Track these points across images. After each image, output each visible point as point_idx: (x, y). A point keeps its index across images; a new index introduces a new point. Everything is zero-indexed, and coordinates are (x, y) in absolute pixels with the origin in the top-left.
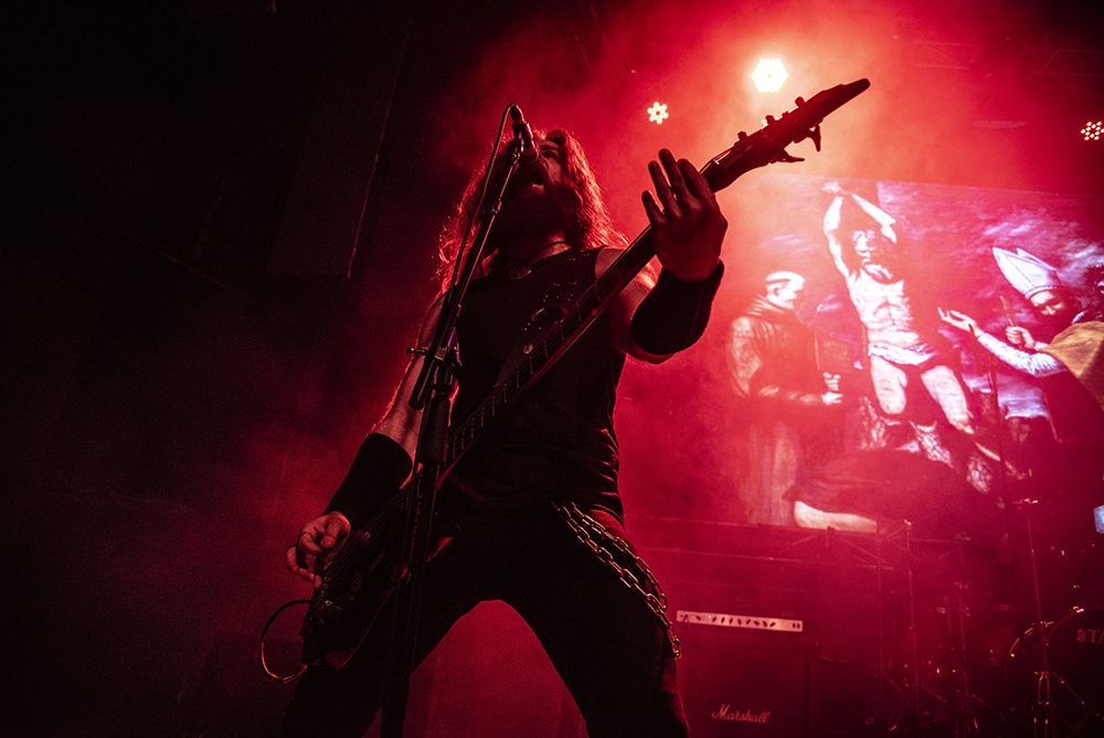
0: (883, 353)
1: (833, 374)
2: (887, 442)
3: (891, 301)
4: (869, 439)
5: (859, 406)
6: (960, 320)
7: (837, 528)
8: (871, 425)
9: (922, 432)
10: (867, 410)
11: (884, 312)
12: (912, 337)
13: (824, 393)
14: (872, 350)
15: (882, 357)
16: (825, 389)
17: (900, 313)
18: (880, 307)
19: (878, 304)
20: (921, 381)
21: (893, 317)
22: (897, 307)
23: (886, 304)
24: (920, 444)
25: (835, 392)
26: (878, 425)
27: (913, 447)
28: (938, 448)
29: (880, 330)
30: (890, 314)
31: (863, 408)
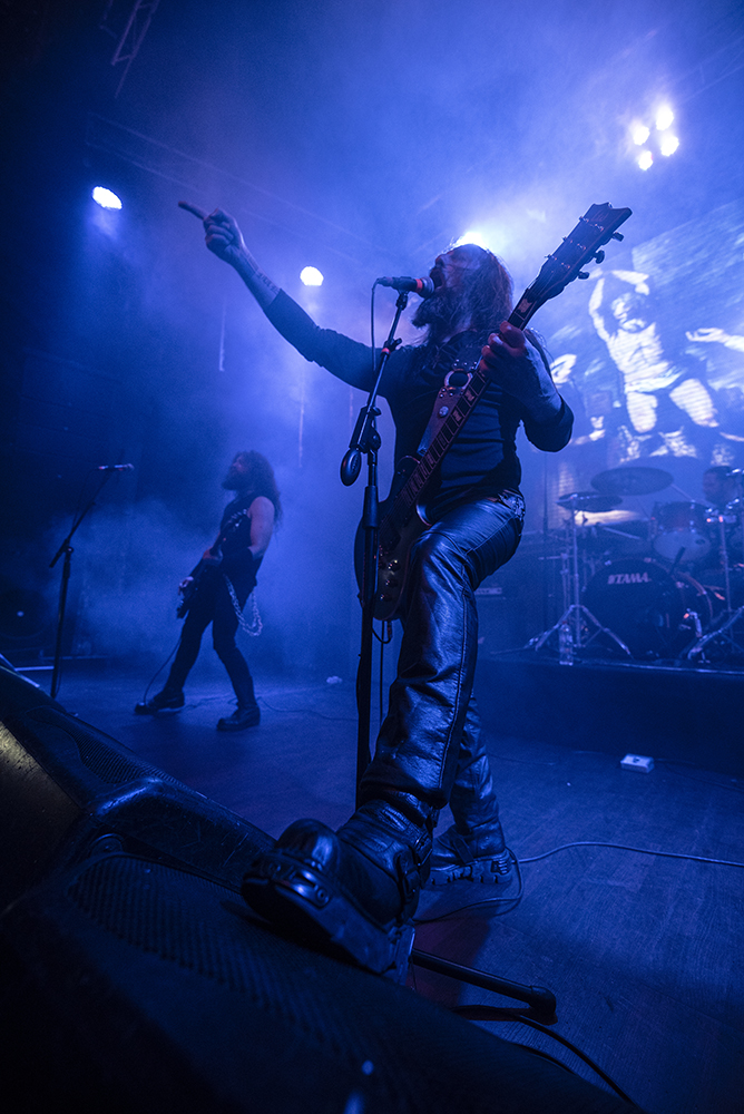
0: (637, 388)
1: (597, 417)
2: (641, 454)
3: (644, 344)
4: (626, 454)
5: (618, 433)
6: (707, 334)
7: (604, 522)
8: (628, 445)
9: (670, 438)
10: (624, 435)
11: (638, 355)
12: (664, 365)
13: (592, 432)
14: (628, 389)
15: (636, 391)
16: (592, 429)
17: (652, 351)
18: (635, 352)
19: (632, 353)
20: (670, 400)
21: (646, 357)
22: (649, 347)
23: (640, 348)
24: (668, 448)
25: (599, 429)
26: (633, 444)
27: (662, 452)
28: (685, 447)
29: (635, 371)
30: (643, 356)
31: (621, 434)
